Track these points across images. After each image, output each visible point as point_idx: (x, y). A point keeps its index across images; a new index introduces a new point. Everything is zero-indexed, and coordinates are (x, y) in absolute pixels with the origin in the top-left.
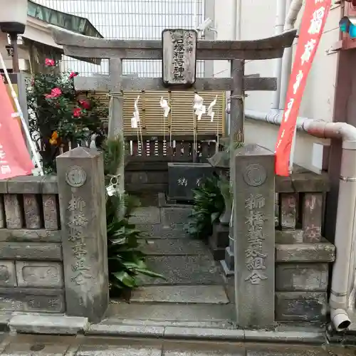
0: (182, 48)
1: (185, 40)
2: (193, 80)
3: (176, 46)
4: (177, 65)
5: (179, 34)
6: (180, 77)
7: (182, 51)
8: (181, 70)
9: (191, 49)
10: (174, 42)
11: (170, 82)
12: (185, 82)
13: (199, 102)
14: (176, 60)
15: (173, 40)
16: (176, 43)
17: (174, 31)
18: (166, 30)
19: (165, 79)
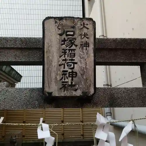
0: (73, 44)
1: (77, 32)
2: (92, 91)
3: (64, 40)
4: (67, 68)
5: (69, 23)
6: (72, 85)
7: (73, 47)
8: (73, 74)
9: (87, 45)
10: (61, 35)
11: (56, 94)
12: (79, 93)
13: (103, 126)
14: (65, 60)
15: (60, 32)
16: (64, 36)
17: (61, 19)
18: (48, 18)
19: (47, 89)
